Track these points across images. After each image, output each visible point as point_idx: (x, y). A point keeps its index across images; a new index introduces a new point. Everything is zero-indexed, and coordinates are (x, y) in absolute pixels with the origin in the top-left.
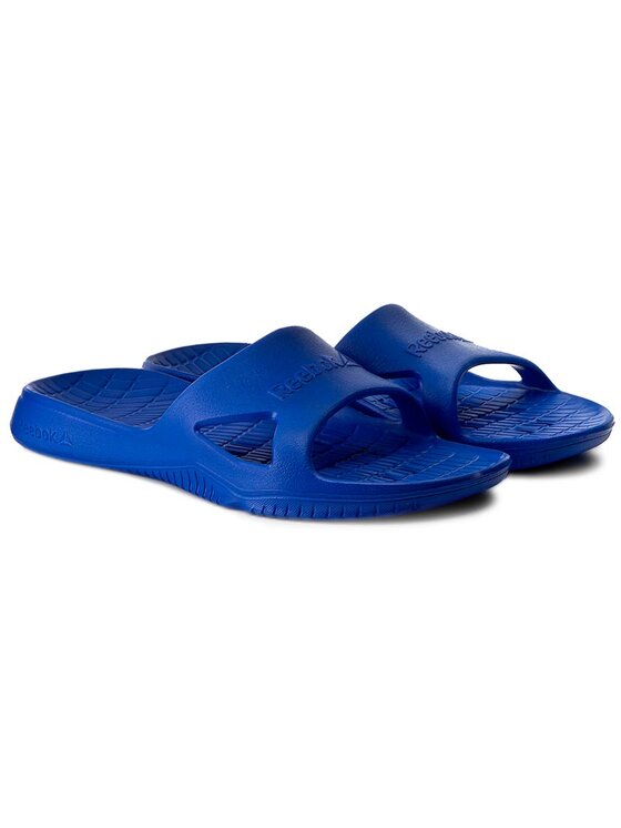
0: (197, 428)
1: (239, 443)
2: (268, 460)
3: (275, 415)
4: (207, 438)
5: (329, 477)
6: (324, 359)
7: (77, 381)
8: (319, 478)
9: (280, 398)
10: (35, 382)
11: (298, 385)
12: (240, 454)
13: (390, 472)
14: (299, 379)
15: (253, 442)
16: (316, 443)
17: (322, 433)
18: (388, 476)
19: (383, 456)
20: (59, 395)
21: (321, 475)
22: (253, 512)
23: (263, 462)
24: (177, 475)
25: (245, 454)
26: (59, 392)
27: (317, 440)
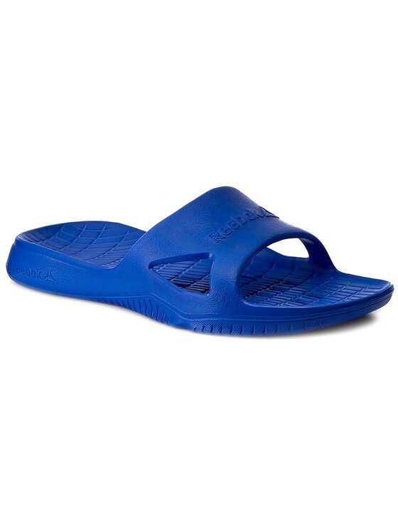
0: (151, 266)
1: (183, 277)
2: (206, 290)
3: (211, 255)
4: (159, 274)
5: (253, 302)
6: (248, 211)
7: (57, 231)
8: (246, 303)
9: (215, 243)
10: (24, 233)
11: (228, 232)
12: (184, 286)
13: (301, 298)
14: (229, 227)
15: (194, 277)
16: (243, 277)
17: (247, 269)
18: (299, 301)
19: (296, 286)
20: (44, 243)
21: (248, 301)
22: (195, 330)
23: (203, 292)
24: (137, 303)
25: (188, 286)
26: (43, 240)
27: (243, 274)
